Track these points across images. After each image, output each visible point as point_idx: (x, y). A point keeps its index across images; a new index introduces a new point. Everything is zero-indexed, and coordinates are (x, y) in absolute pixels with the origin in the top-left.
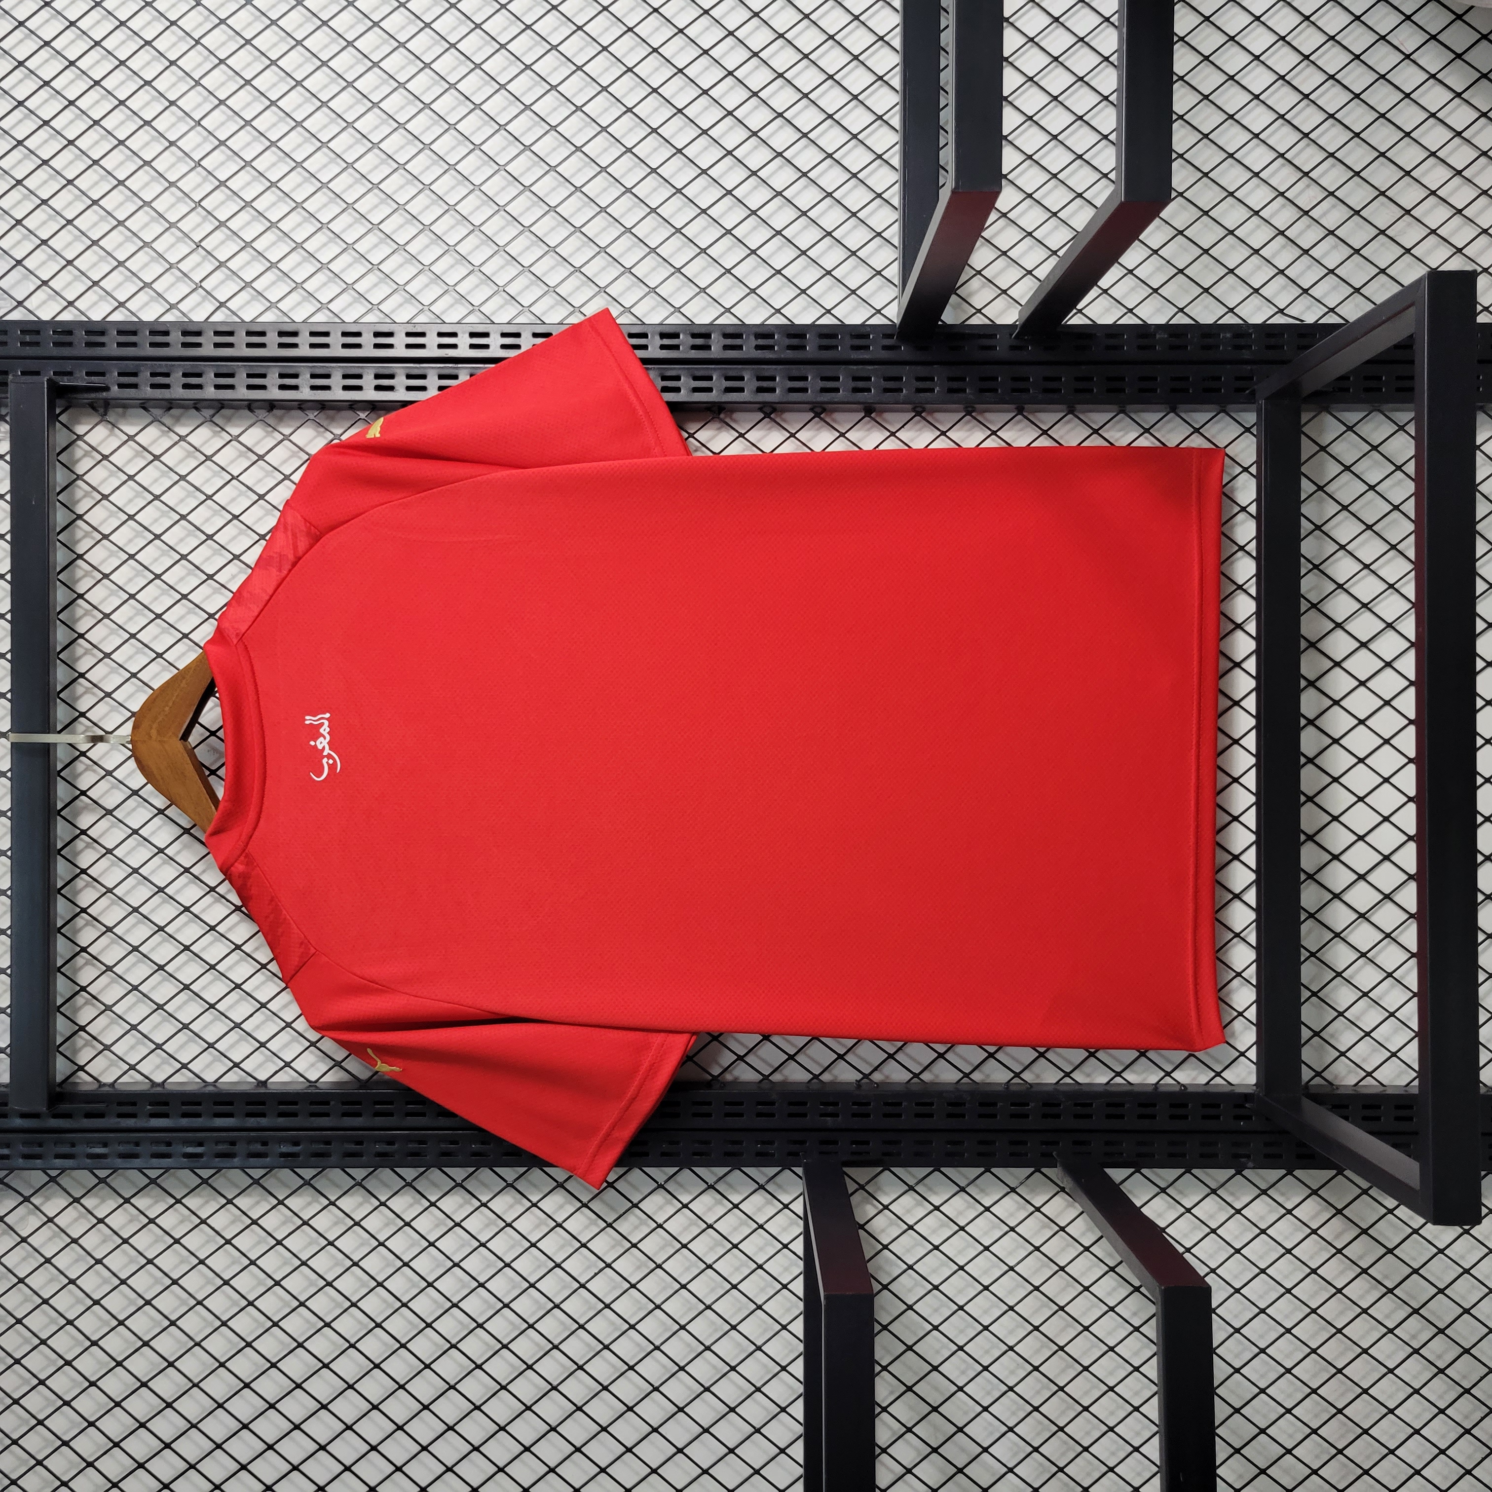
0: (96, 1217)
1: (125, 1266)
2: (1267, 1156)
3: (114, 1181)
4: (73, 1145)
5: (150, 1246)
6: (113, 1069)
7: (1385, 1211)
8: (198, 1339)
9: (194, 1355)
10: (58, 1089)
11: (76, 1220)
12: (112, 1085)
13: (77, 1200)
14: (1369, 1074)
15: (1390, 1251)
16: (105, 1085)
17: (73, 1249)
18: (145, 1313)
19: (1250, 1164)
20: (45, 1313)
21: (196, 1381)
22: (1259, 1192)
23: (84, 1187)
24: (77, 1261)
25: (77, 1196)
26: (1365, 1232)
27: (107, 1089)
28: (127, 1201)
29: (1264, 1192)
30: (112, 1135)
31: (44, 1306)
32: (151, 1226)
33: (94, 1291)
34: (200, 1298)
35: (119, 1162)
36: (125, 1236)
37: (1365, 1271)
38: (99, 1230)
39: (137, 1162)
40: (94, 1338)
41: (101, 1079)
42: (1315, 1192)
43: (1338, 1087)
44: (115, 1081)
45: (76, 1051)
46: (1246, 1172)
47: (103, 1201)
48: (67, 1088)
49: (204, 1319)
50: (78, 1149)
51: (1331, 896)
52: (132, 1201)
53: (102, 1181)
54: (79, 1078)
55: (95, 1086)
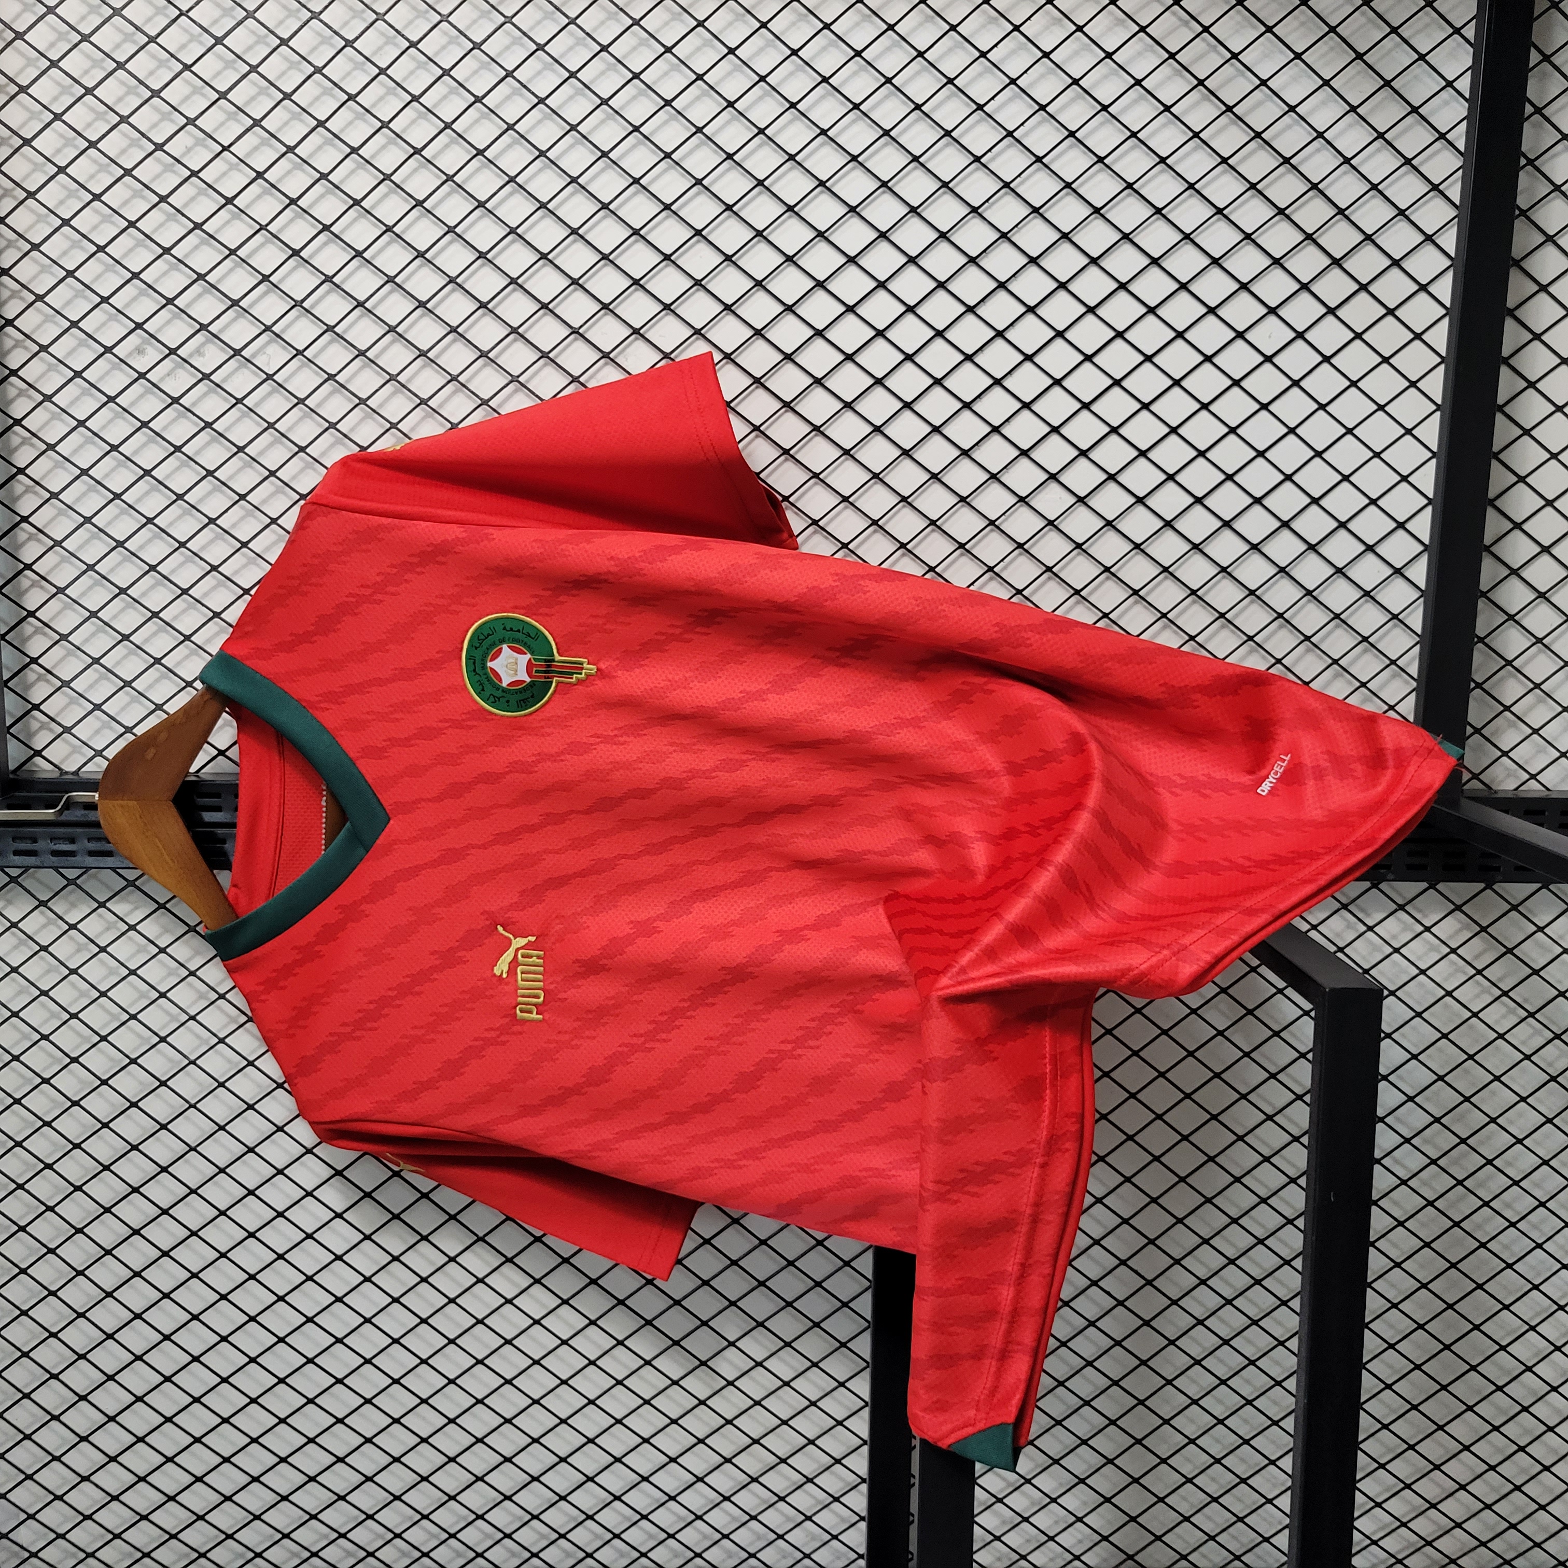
0: (66, 923)
1: (105, 978)
2: (1410, 867)
3: (86, 882)
4: (35, 841)
5: (133, 956)
6: (76, 756)
7: (1535, 929)
8: (192, 1058)
9: (188, 1074)
10: (11, 776)
11: (44, 926)
12: (76, 773)
13: (43, 904)
14: (1533, 777)
15: (1536, 972)
16: (67, 773)
17: (42, 958)
18: (130, 1029)
19: (1391, 876)
20: (14, 1027)
21: (193, 1102)
22: (1395, 907)
23: (50, 889)
24: (48, 972)
25: (44, 898)
26: (1510, 951)
27: (71, 777)
28: (102, 905)
29: (1401, 907)
30: (79, 830)
31: (14, 1019)
32: (132, 933)
33: (71, 1004)
34: (193, 1013)
35: (91, 861)
36: (103, 944)
37: (1505, 994)
38: (71, 938)
39: (110, 861)
40: (74, 1055)
41: (62, 767)
42: (1458, 908)
43: (1496, 792)
44: (80, 769)
45: (31, 735)
46: (1383, 886)
47: (73, 905)
48: (22, 775)
49: (198, 1037)
50: (41, 845)
51: (1508, 572)
52: (108, 905)
53: (71, 882)
54: (36, 765)
55: (56, 774)
